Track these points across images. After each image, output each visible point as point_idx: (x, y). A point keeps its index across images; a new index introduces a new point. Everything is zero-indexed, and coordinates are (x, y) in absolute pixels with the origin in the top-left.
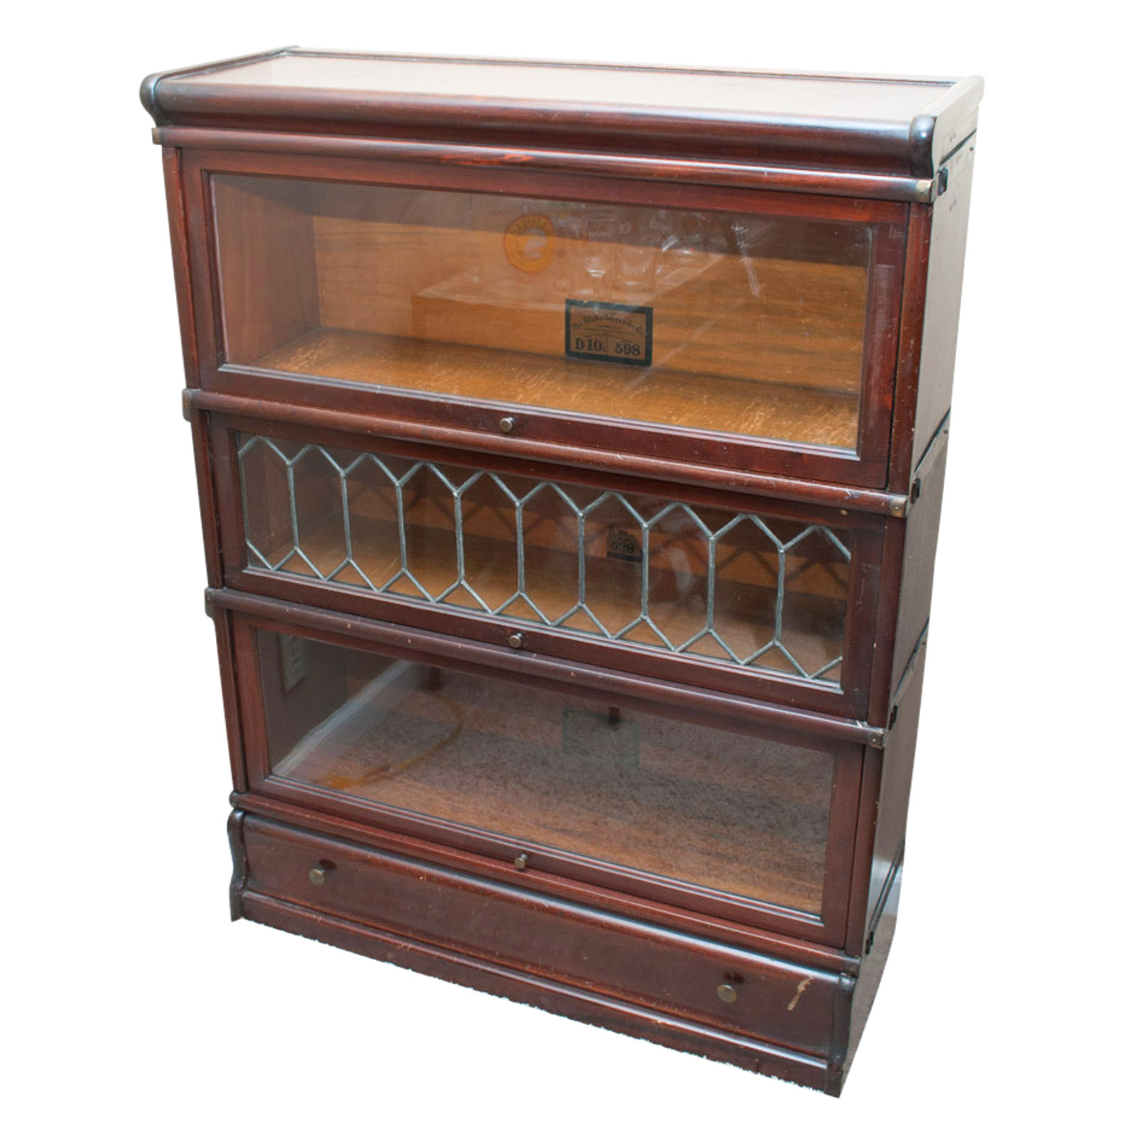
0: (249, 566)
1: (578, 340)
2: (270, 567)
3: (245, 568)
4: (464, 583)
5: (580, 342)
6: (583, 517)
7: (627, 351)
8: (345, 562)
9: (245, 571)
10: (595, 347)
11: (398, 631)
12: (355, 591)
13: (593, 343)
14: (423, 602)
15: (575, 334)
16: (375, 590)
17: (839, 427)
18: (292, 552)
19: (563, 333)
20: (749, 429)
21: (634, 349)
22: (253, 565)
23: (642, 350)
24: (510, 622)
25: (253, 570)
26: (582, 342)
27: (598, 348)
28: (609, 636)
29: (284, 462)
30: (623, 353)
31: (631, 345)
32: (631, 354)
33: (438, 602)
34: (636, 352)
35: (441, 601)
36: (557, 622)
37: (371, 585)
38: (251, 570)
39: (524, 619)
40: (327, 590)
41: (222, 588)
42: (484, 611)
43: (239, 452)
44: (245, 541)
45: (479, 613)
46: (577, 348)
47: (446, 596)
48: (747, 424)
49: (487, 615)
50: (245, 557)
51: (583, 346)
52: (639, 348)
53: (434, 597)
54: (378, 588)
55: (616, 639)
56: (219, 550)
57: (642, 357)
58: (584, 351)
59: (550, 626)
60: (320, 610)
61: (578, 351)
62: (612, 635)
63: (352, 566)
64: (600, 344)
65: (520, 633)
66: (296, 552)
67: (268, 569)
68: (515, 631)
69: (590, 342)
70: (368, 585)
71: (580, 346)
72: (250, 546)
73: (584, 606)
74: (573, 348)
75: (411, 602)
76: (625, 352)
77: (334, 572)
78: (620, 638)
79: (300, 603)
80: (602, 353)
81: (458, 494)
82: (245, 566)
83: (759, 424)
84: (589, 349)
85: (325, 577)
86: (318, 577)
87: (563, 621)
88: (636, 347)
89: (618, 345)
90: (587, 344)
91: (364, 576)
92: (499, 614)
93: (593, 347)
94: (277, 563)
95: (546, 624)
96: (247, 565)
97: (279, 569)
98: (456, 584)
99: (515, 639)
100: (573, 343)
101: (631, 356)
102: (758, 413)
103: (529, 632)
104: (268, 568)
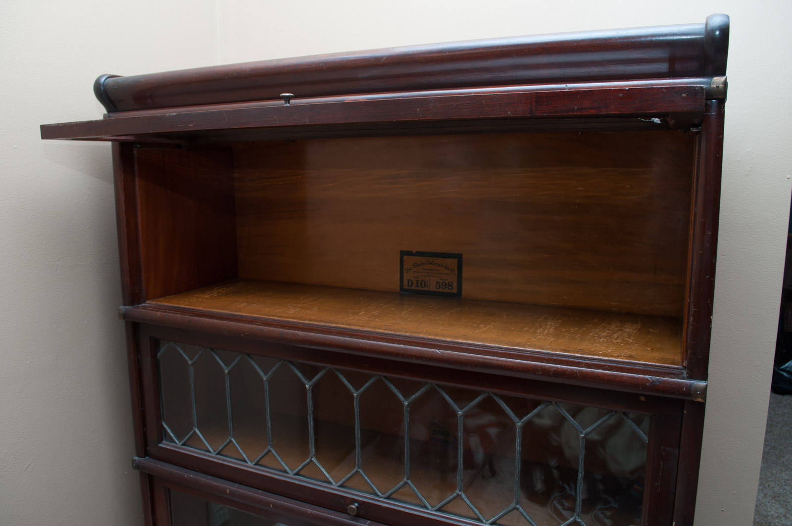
0: (164, 442)
1: (408, 280)
2: (178, 442)
3: (160, 442)
4: (314, 459)
5: (410, 282)
6: (408, 405)
7: (444, 287)
8: (228, 440)
9: (160, 445)
10: (421, 285)
11: (263, 497)
12: (234, 463)
13: (419, 283)
14: (285, 474)
15: (406, 277)
16: (249, 463)
17: (617, 331)
18: (192, 431)
19: (398, 275)
20: (545, 333)
21: (449, 285)
22: (167, 441)
23: (455, 285)
24: (349, 493)
25: (167, 445)
26: (412, 282)
27: (423, 286)
28: (430, 508)
29: (187, 361)
30: (441, 289)
31: (447, 282)
32: (447, 288)
33: (295, 475)
34: (450, 288)
35: (297, 474)
36: (387, 494)
37: (246, 459)
38: (165, 445)
39: (361, 491)
40: (214, 462)
41: (145, 457)
42: (330, 483)
43: (159, 355)
44: (162, 422)
45: (326, 485)
46: (408, 286)
47: (301, 469)
48: (541, 329)
49: (332, 487)
50: (162, 435)
51: (412, 284)
52: (452, 284)
53: (292, 470)
54: (251, 462)
55: (436, 511)
56: (143, 429)
57: (455, 290)
58: (413, 288)
59: (381, 497)
60: (210, 477)
61: (408, 288)
62: (433, 507)
63: (233, 443)
64: (425, 282)
65: (357, 502)
66: (195, 432)
67: (175, 445)
68: (353, 501)
69: (417, 281)
70: (244, 458)
71: (410, 285)
72: (165, 426)
73: (409, 481)
74: (405, 287)
75: (275, 474)
76: (442, 288)
77: (220, 448)
78: (439, 510)
79: (197, 471)
80: (426, 289)
81: (310, 387)
82: (160, 441)
83: (552, 329)
84: (417, 286)
85: (214, 451)
86: (209, 452)
87: (391, 494)
88: (450, 284)
89: (437, 283)
90: (415, 282)
91: (241, 451)
92: (341, 486)
93: (419, 285)
94: (182, 440)
95: (378, 496)
96: (163, 440)
97: (183, 445)
98: (309, 460)
99: (353, 508)
100: (405, 282)
101: (446, 290)
102: (549, 323)
103: (364, 503)
104: (176, 443)
